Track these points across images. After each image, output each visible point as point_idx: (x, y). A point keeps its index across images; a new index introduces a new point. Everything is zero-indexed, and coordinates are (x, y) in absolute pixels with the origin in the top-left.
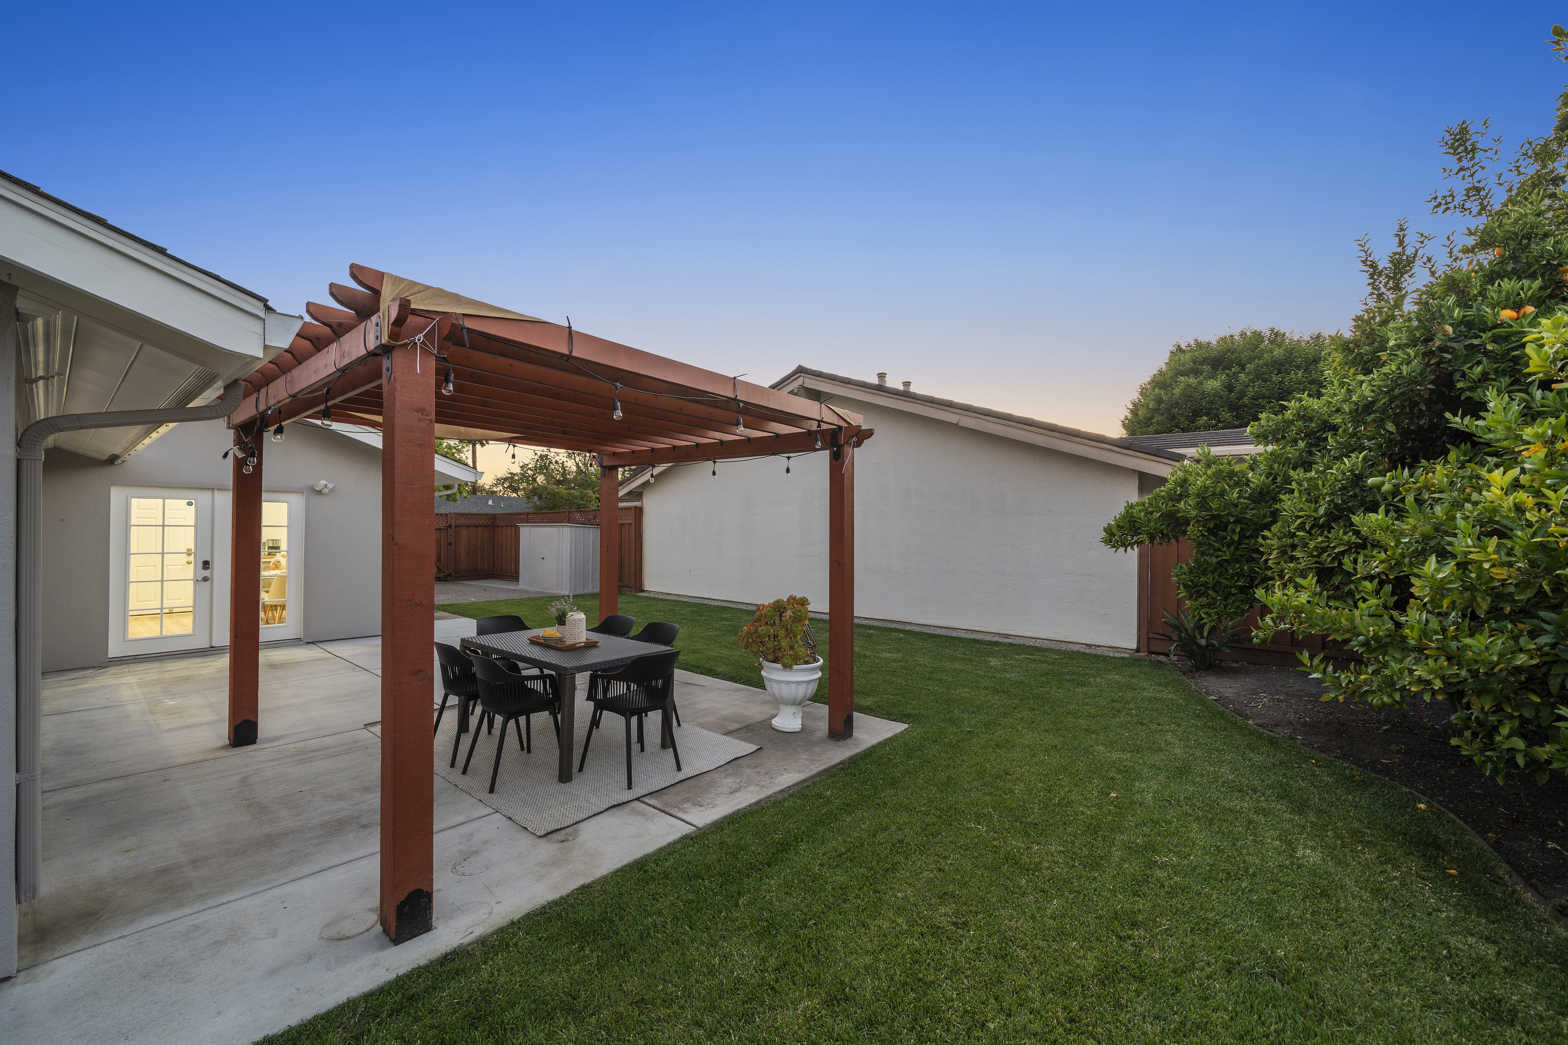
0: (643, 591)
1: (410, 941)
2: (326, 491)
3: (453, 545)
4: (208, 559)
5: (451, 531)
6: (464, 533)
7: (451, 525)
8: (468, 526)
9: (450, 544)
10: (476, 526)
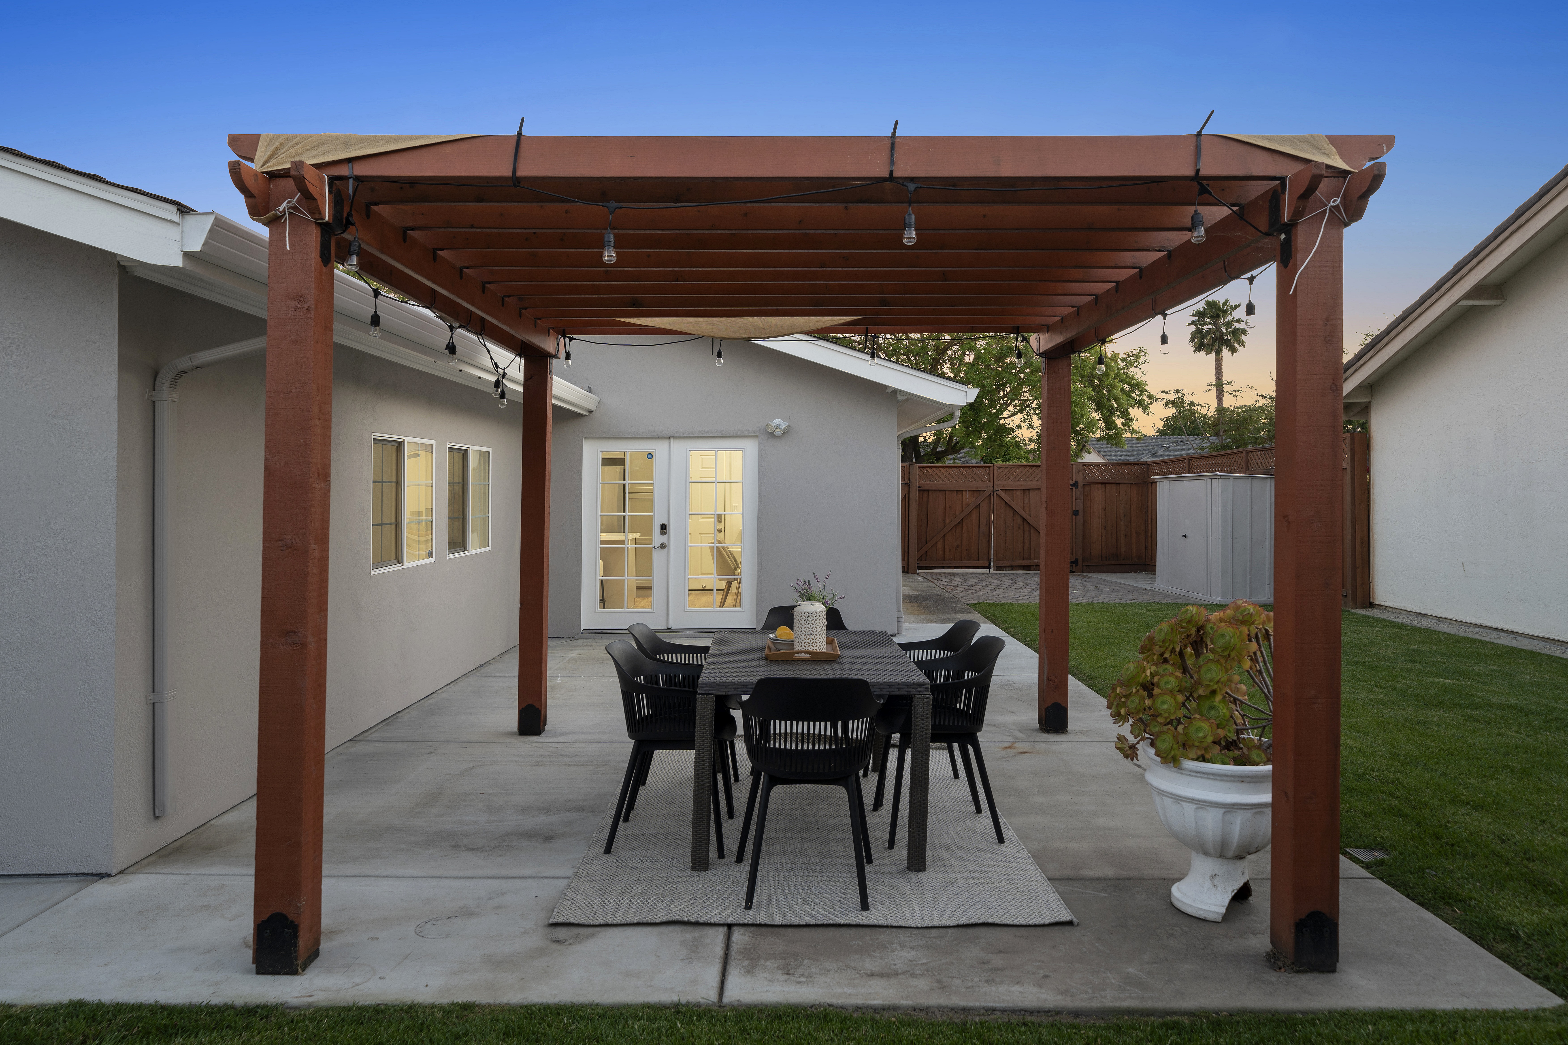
0: (1372, 605)
1: (269, 977)
2: (778, 432)
3: (1081, 513)
4: (666, 523)
5: (1077, 492)
6: (1097, 494)
7: (1076, 482)
8: (1103, 484)
9: (1076, 513)
10: (1118, 484)
